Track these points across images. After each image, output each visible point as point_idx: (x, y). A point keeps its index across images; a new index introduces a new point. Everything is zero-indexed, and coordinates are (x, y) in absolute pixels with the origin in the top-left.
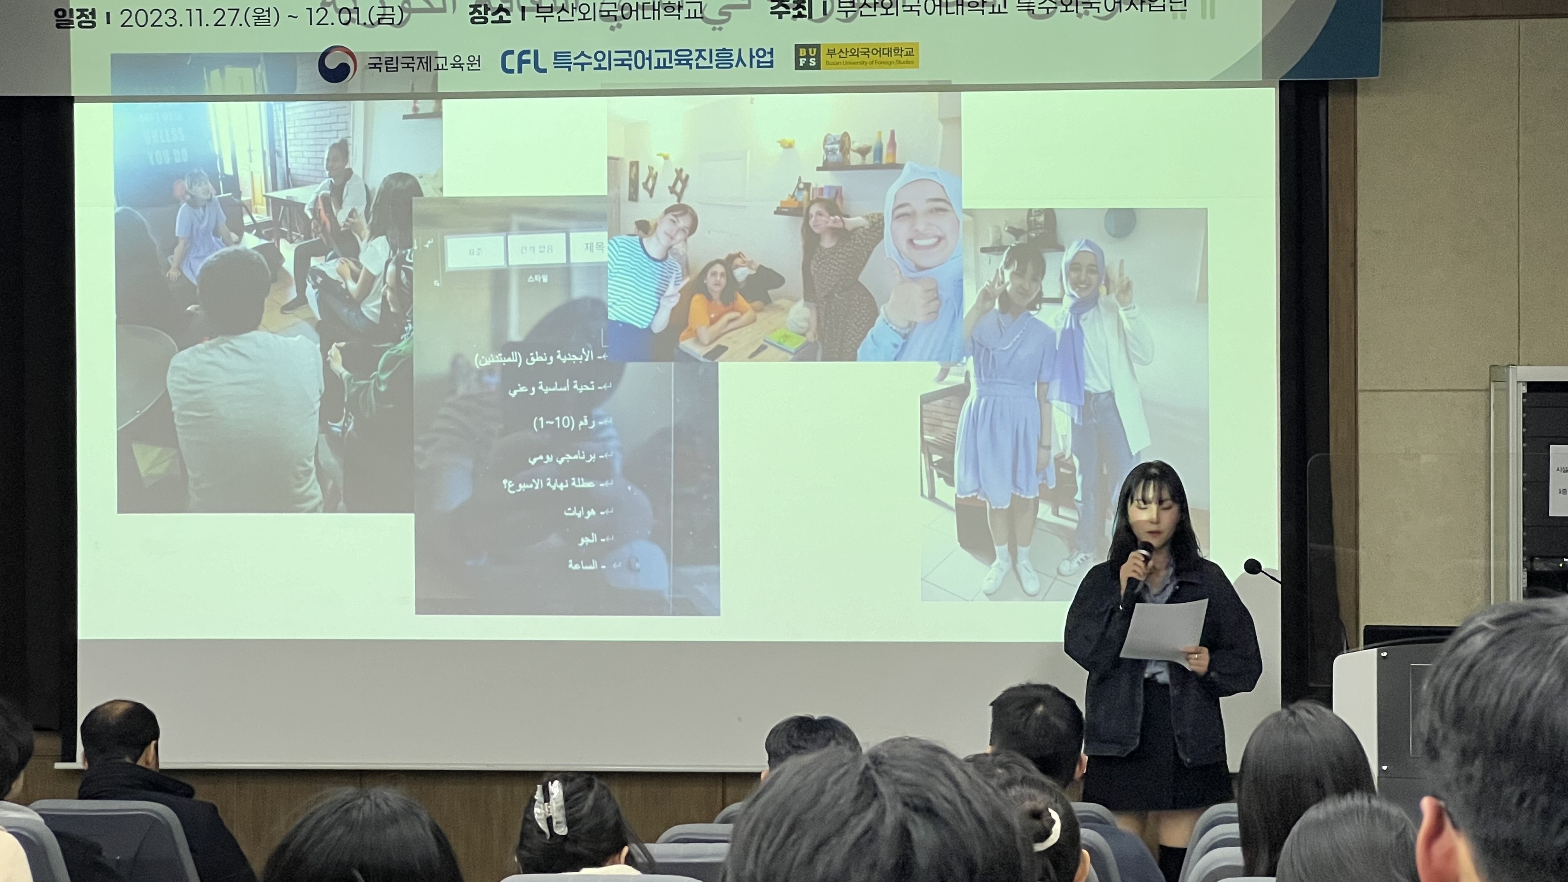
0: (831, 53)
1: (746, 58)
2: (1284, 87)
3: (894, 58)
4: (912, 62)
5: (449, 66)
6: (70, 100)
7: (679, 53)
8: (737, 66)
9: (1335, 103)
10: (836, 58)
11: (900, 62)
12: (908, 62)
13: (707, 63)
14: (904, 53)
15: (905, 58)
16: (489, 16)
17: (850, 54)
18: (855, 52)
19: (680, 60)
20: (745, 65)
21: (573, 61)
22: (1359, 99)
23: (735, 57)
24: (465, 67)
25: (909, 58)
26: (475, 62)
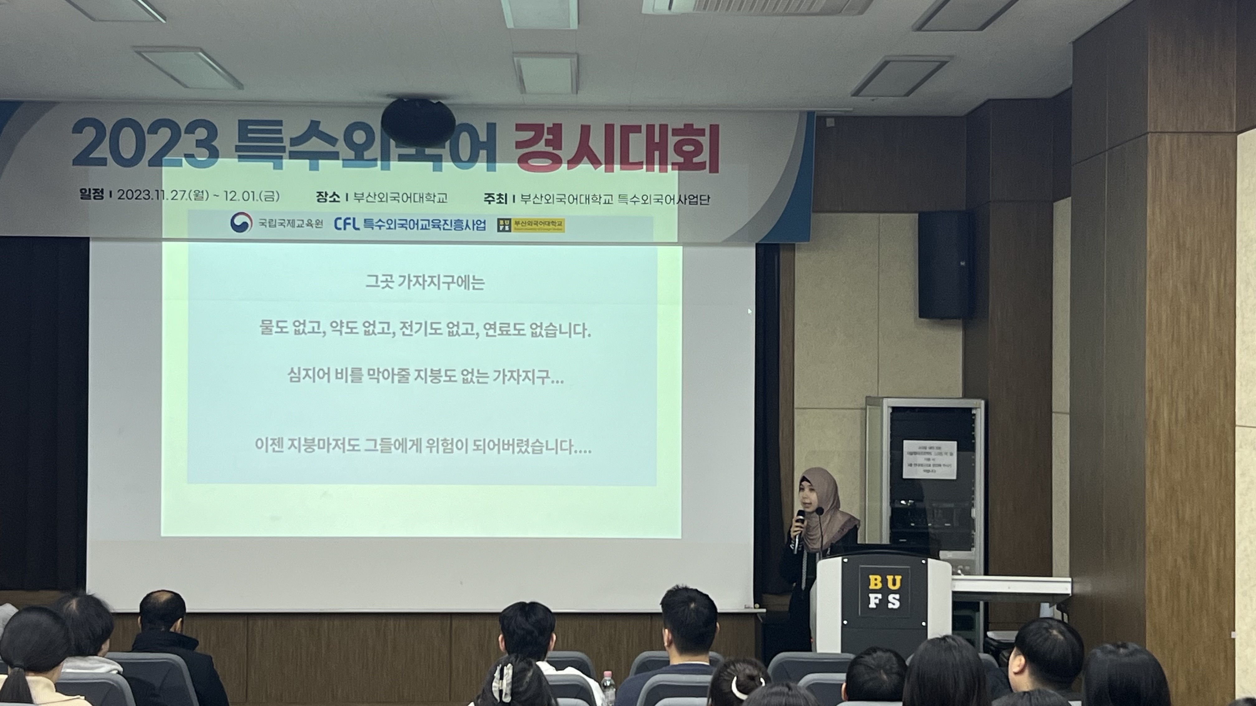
0: (517, 223)
1: (471, 225)
2: (758, 246)
3: (551, 226)
4: (561, 229)
5: (304, 225)
6: (87, 240)
7: (434, 221)
8: (466, 229)
9: (784, 255)
10: (520, 226)
11: (554, 229)
12: (558, 229)
13: (449, 227)
14: (557, 224)
15: (557, 227)
16: (328, 199)
17: (527, 224)
18: (530, 223)
19: (434, 226)
20: (470, 229)
21: (375, 224)
22: (796, 254)
23: (465, 224)
24: (314, 226)
25: (560, 227)
26: (319, 223)
